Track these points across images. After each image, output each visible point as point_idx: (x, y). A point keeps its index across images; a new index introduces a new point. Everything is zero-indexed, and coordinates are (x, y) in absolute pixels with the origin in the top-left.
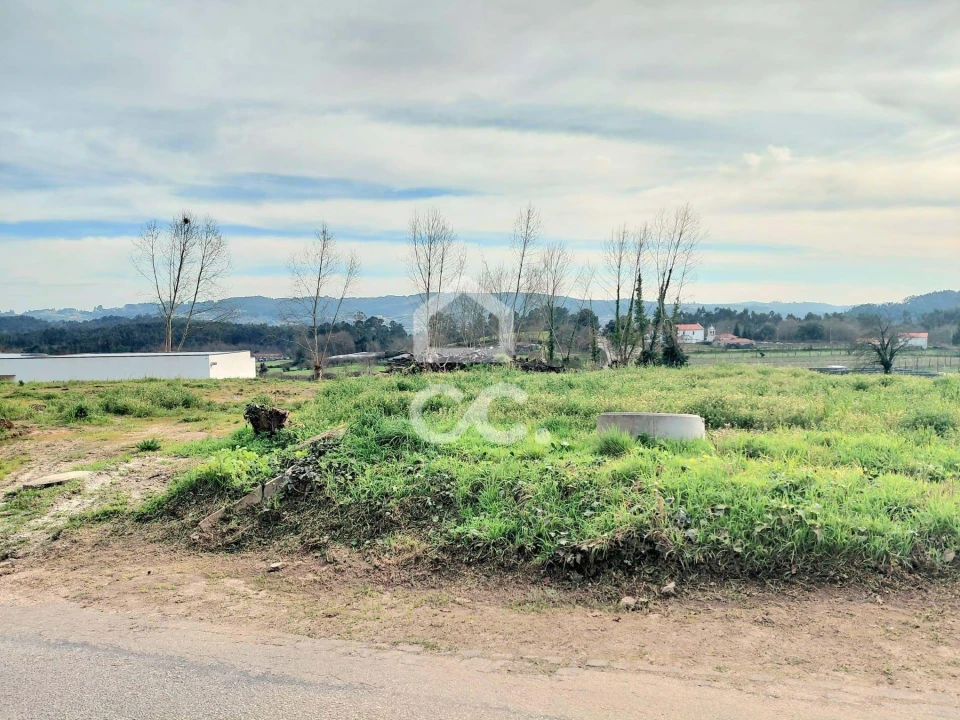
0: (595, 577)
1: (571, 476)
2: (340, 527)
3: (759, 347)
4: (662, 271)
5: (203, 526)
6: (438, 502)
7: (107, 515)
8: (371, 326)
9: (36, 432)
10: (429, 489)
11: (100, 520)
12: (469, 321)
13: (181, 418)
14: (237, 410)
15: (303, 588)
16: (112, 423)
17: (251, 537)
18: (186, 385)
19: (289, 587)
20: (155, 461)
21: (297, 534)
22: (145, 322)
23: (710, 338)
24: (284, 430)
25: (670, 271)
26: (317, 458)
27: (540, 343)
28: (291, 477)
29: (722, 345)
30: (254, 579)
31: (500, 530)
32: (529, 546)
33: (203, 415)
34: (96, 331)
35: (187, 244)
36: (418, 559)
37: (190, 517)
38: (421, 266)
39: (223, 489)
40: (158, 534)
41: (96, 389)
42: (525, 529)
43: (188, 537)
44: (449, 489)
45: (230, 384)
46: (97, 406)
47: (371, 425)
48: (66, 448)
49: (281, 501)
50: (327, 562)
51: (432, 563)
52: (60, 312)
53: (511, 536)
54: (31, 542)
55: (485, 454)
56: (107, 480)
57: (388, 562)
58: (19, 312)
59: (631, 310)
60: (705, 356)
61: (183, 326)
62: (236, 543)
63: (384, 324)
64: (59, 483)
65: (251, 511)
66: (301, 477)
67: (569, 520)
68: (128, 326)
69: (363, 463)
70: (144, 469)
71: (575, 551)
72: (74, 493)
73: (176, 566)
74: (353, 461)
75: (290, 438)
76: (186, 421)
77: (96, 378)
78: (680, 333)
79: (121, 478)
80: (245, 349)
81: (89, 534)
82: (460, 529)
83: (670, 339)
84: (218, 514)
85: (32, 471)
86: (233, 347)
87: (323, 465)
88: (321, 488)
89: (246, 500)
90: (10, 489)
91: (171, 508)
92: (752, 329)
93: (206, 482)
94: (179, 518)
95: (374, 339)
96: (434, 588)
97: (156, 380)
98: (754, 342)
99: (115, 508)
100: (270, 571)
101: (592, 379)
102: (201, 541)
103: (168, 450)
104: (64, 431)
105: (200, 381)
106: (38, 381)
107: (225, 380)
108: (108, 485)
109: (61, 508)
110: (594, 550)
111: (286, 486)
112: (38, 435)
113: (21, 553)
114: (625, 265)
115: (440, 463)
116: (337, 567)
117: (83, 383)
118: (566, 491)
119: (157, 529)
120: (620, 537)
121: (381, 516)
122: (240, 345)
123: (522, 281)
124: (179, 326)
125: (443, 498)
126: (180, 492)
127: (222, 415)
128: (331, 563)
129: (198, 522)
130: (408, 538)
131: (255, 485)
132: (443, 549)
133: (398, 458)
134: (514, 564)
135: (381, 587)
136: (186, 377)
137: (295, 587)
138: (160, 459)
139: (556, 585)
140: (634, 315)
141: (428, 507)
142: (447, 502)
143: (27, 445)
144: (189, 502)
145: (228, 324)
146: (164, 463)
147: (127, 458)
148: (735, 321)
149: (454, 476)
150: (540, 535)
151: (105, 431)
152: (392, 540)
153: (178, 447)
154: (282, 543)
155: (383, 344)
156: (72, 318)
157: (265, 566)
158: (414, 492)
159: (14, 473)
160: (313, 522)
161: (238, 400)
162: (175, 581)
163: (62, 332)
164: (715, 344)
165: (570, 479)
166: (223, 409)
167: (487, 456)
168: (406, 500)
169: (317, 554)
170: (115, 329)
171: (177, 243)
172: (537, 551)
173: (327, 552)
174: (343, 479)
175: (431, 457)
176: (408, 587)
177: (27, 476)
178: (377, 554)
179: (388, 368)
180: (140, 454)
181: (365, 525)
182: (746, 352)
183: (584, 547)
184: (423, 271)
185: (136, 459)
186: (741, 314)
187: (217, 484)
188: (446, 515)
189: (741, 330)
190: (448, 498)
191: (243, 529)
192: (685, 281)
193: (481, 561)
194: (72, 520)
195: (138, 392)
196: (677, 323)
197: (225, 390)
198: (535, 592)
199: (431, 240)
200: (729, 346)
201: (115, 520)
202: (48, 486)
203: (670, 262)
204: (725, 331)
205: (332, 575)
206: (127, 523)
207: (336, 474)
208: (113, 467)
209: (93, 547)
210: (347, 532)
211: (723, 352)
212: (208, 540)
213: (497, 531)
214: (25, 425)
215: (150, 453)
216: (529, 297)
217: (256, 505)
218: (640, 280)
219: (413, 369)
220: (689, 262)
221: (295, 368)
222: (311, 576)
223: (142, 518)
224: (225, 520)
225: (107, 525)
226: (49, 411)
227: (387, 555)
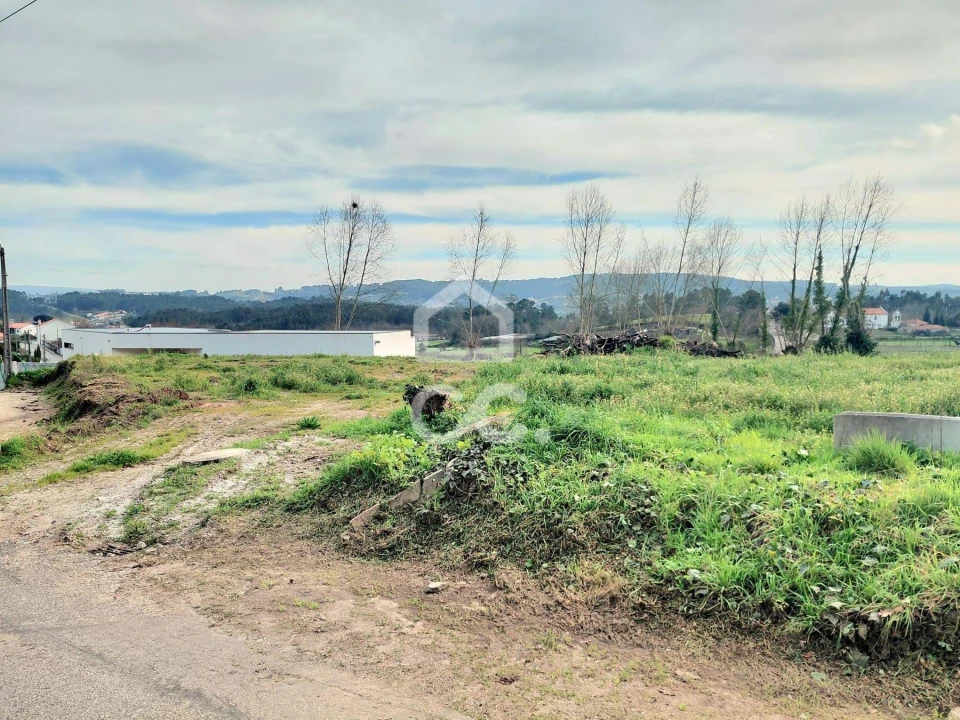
0: (890, 660)
1: (831, 503)
2: (510, 541)
3: (953, 334)
4: (846, 247)
5: (354, 525)
6: (634, 521)
7: (256, 502)
8: (522, 308)
9: (207, 405)
10: (622, 503)
11: (250, 507)
12: (623, 302)
13: (345, 394)
14: (397, 388)
15: (469, 623)
16: (278, 397)
17: (407, 542)
18: (351, 362)
19: (450, 620)
20: (314, 441)
21: (459, 544)
22: (319, 303)
23: (895, 324)
24: (444, 414)
25: (857, 248)
26: (482, 451)
27: (701, 326)
28: (454, 474)
29: (909, 331)
30: (408, 601)
31: (733, 574)
32: (779, 603)
33: (365, 392)
34: (277, 310)
35: (356, 228)
36: (613, 600)
37: (341, 512)
38: (577, 247)
39: (378, 481)
40: (306, 529)
41: (270, 363)
42: (771, 576)
43: (338, 535)
44: (649, 506)
45: (392, 362)
46: (266, 381)
47: (543, 415)
48: (231, 421)
49: (442, 501)
50: (495, 588)
51: (634, 608)
52: (247, 292)
53: (749, 584)
54: (179, 527)
55: (692, 460)
56: (263, 459)
57: (574, 597)
58: (212, 293)
59: (808, 290)
60: (888, 343)
61: (351, 306)
62: (390, 549)
63: (535, 306)
64: (216, 461)
65: (408, 510)
66: (465, 474)
67: (837, 570)
68: (304, 306)
69: (536, 462)
70: (301, 450)
71: (856, 619)
72: (230, 472)
73: (321, 572)
74: (523, 458)
75: (450, 423)
76: (348, 398)
77: (272, 353)
78: (868, 317)
79: (278, 458)
80: (406, 329)
81: (236, 523)
82: (671, 564)
83: (855, 323)
84: (371, 511)
85: (196, 445)
86: (395, 326)
87: (489, 460)
88: (487, 489)
89: (404, 497)
90: (173, 464)
91: (321, 499)
92: (946, 315)
93: (360, 472)
94: (331, 511)
95: (525, 321)
96: (639, 646)
97: (324, 356)
98: (947, 329)
99: (266, 494)
100: (428, 593)
101: (781, 367)
102: (352, 542)
103: (327, 429)
104: (233, 404)
105: (365, 358)
106: (220, 354)
107: (387, 358)
108: (265, 465)
109: (215, 489)
110: (889, 623)
111: (447, 484)
112: (209, 407)
113: (169, 538)
114: (803, 241)
115: (633, 469)
116: (509, 596)
117: (259, 357)
118: (825, 525)
119: (306, 522)
120: (932, 606)
121: (561, 533)
122: (402, 325)
123: (685, 260)
124: (348, 306)
125: (642, 516)
126: (333, 481)
127: (383, 393)
128: (501, 589)
129: (350, 519)
130: (597, 566)
131: (413, 479)
132: (649, 591)
133: (577, 457)
134: (757, 627)
135: (567, 636)
136: (352, 354)
137: (457, 621)
138: (318, 439)
139: (824, 665)
140: (812, 296)
141: (621, 527)
142: (648, 523)
143: (197, 418)
144: (342, 493)
145: (391, 306)
146: (321, 444)
147: (286, 436)
148: (925, 305)
149: (656, 488)
150: (794, 588)
151: (271, 406)
152: (577, 569)
153: (337, 427)
154: (443, 555)
155: (533, 327)
156: (256, 299)
157: (421, 584)
158: (603, 506)
159: (180, 446)
160: (478, 530)
161: (398, 377)
162: (319, 596)
163: (248, 311)
164: (901, 330)
165: (833, 507)
166: (384, 387)
167: (695, 464)
168: (593, 515)
169: (484, 575)
170: (292, 309)
171: (347, 226)
172: (792, 609)
173: (496, 573)
174: (513, 481)
175: (620, 460)
176: (605, 641)
177: (191, 450)
178: (558, 583)
179: (544, 350)
180: (299, 432)
181: (541, 542)
182: (938, 339)
183: (873, 617)
184: (579, 252)
185: (295, 438)
186: (933, 298)
187: (372, 475)
188: (647, 540)
189: (933, 314)
190: (649, 518)
191: (399, 533)
192: (874, 259)
193: (706, 615)
194: (222, 504)
195: (305, 367)
196: (864, 306)
197: (387, 368)
198: (793, 674)
199: (588, 221)
200: (918, 333)
201: (265, 508)
202: (205, 463)
203: (857, 237)
204: (913, 316)
205: (502, 606)
206: (277, 512)
207: (504, 473)
208: (272, 445)
209: (239, 539)
210: (519, 549)
211: (910, 339)
212: (359, 542)
213: (729, 574)
214: (200, 396)
215: (310, 431)
216: (691, 277)
217: (413, 503)
218: (820, 259)
219: (570, 351)
220: (878, 238)
221: (450, 348)
222: (476, 606)
223: (292, 508)
224: (379, 519)
225: (256, 514)
226: (223, 384)
227: (571, 587)
